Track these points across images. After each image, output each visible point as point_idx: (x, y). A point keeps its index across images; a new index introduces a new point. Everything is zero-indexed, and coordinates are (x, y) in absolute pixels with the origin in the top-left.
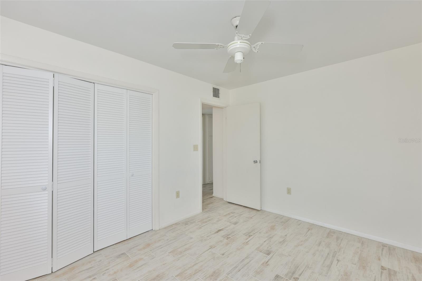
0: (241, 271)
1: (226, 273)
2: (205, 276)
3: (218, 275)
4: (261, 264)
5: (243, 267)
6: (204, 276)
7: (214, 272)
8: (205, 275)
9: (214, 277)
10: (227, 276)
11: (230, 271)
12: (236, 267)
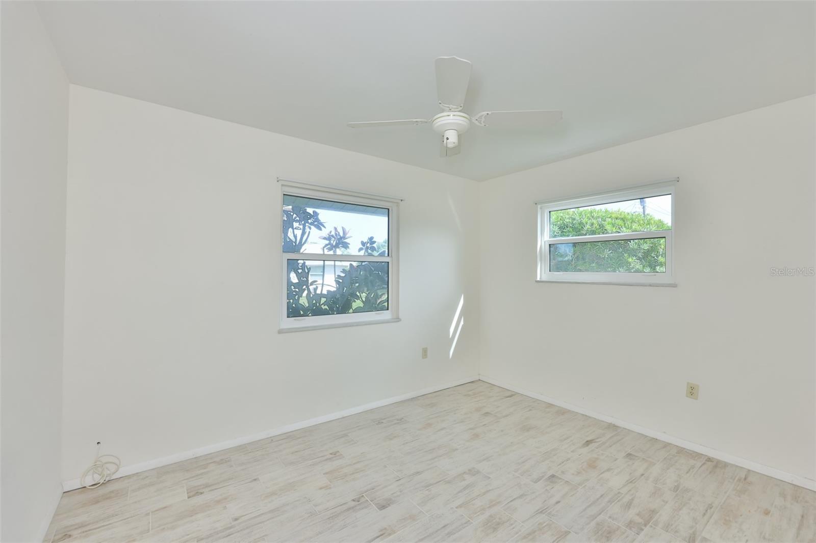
0: (442, 526)
1: (472, 525)
2: (512, 524)
3: (487, 524)
4: (395, 534)
5: (437, 531)
6: (514, 526)
7: (495, 529)
8: (512, 527)
9: (494, 521)
10: (471, 521)
11: (464, 528)
12: (450, 534)
